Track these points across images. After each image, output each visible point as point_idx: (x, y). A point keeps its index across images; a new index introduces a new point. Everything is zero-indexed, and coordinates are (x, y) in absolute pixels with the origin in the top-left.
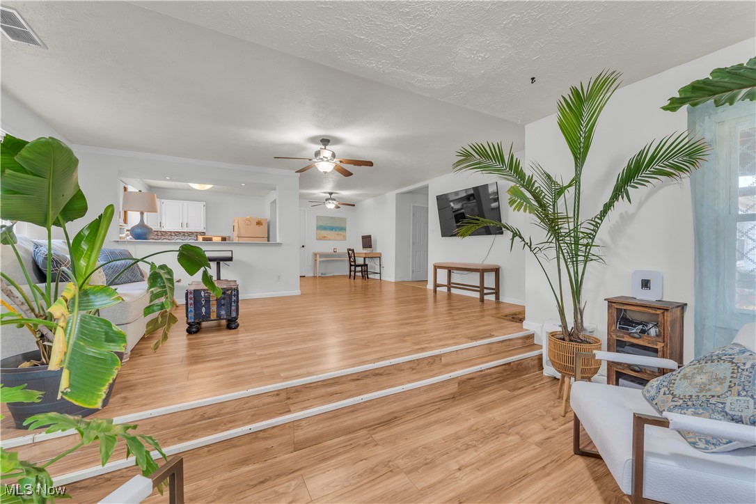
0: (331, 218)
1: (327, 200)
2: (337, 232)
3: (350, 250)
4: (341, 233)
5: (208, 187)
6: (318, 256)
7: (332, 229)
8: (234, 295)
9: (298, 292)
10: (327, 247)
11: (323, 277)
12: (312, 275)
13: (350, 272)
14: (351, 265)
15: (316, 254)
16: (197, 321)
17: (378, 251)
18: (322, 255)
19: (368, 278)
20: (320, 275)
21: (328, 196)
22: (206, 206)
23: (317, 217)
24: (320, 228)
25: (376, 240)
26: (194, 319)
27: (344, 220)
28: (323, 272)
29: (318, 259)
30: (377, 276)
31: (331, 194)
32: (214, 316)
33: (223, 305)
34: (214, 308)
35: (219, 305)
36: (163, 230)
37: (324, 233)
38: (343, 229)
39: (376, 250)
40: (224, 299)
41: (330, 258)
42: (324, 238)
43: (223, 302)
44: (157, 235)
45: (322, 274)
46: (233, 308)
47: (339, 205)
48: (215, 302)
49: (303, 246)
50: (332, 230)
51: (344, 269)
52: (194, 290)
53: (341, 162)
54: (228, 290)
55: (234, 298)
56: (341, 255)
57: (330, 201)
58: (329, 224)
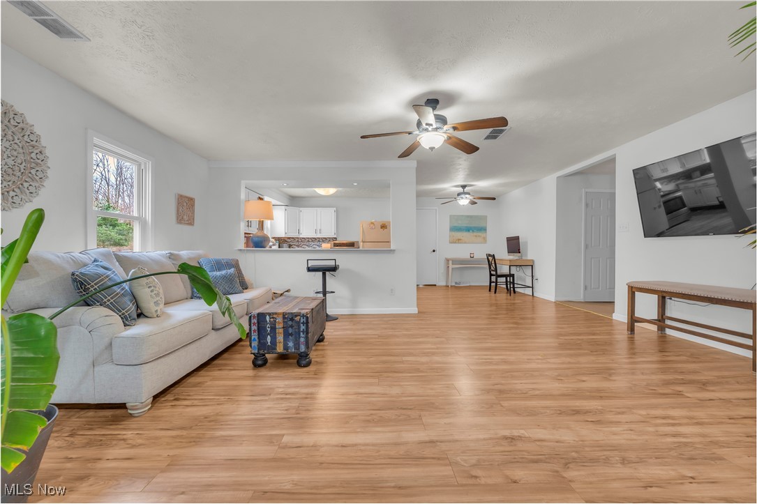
0: (468, 216)
1: (459, 195)
2: (475, 234)
3: (490, 255)
4: (480, 234)
5: (332, 191)
6: (450, 262)
7: (468, 229)
8: (303, 323)
9: (414, 310)
10: (462, 251)
11: (457, 288)
12: (443, 283)
13: (491, 282)
14: (491, 275)
15: (448, 260)
16: (261, 352)
17: (529, 257)
18: (455, 261)
19: (515, 292)
20: (454, 284)
21: (461, 190)
22: (337, 212)
23: (450, 216)
24: (453, 229)
25: (526, 243)
26: (259, 349)
27: (485, 218)
28: (458, 281)
29: (451, 266)
30: (529, 291)
31: (464, 187)
32: (280, 349)
33: (291, 334)
34: (280, 338)
35: (287, 335)
36: (301, 236)
37: (458, 235)
38: (484, 229)
39: (526, 256)
40: (292, 326)
41: (466, 264)
42: (459, 241)
43: (290, 331)
44: (298, 241)
45: (456, 283)
46: (302, 340)
47: (475, 200)
48: (281, 330)
49: (434, 251)
50: (469, 231)
51: (483, 278)
52: (259, 314)
53: (455, 128)
54: (296, 316)
55: (303, 327)
56: (479, 262)
57: (463, 196)
58: (464, 224)
